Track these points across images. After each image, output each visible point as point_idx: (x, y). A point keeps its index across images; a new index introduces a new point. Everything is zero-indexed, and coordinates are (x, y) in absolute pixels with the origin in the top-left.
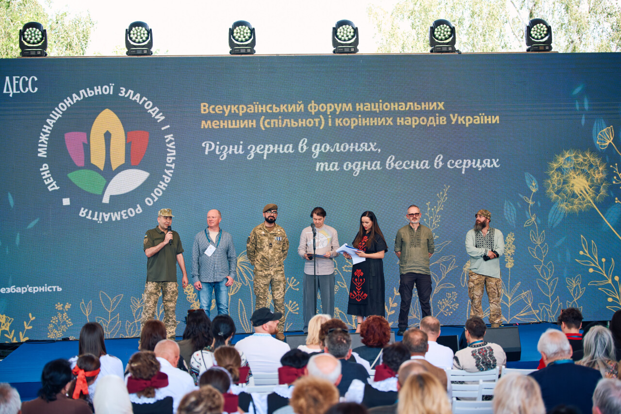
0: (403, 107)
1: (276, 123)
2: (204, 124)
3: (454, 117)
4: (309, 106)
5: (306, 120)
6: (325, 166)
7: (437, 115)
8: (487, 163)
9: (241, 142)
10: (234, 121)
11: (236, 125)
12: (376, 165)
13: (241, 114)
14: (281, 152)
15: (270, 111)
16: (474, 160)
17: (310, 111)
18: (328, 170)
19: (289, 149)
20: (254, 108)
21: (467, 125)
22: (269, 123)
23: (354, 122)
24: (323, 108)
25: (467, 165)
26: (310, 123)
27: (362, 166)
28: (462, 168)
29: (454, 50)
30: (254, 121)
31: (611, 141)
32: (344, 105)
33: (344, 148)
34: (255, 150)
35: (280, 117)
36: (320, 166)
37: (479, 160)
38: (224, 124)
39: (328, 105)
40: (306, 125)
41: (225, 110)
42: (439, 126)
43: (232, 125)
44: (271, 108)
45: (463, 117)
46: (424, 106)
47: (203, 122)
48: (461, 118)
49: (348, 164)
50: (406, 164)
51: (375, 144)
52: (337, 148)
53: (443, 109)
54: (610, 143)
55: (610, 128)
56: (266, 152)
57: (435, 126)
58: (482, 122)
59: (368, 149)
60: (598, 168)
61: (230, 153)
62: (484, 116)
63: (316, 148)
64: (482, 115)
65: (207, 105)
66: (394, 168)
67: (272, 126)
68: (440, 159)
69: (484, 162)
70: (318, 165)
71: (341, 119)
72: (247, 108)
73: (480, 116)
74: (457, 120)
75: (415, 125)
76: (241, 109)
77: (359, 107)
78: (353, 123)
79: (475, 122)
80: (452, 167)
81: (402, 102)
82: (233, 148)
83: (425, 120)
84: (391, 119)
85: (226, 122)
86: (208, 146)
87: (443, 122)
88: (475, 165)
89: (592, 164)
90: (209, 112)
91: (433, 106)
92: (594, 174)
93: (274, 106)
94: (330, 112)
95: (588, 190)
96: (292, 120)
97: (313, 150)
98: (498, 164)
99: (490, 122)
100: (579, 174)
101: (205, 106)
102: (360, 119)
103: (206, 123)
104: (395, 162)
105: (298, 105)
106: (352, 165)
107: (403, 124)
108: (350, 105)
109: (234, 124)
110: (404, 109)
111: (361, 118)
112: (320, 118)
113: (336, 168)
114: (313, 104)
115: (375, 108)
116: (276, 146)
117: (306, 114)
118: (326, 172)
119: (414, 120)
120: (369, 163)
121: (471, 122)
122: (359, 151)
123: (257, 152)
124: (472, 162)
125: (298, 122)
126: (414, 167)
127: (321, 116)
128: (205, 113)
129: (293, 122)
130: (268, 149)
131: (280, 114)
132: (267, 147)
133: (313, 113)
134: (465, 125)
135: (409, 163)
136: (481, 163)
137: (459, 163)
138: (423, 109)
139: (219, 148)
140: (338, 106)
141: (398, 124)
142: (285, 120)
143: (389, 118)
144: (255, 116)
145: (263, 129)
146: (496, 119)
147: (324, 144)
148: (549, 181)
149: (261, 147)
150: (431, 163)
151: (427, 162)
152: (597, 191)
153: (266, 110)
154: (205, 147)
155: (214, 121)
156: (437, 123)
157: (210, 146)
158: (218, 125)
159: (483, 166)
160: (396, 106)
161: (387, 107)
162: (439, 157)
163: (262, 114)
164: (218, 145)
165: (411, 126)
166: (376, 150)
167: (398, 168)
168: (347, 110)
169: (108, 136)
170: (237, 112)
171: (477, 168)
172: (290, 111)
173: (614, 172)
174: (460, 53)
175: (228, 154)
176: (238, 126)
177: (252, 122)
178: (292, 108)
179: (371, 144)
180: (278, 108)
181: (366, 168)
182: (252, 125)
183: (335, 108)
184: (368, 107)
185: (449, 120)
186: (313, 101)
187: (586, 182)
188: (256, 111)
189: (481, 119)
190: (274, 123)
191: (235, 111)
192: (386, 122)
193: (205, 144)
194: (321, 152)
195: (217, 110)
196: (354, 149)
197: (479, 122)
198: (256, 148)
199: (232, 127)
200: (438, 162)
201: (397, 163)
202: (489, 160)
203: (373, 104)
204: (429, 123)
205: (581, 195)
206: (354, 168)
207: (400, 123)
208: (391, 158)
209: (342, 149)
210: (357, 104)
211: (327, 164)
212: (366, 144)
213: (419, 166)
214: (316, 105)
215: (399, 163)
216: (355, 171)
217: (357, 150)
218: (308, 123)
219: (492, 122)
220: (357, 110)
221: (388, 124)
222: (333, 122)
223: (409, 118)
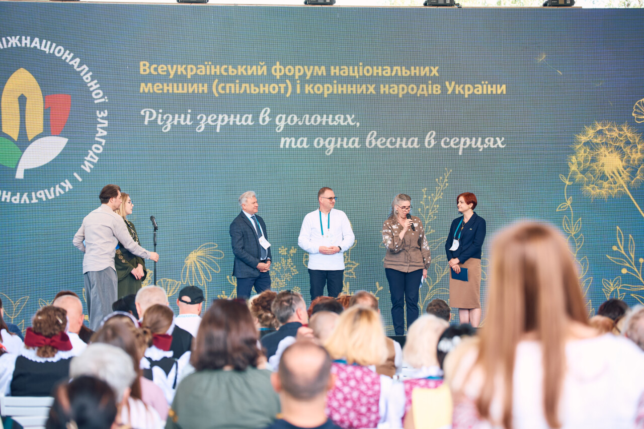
0: (387, 72)
1: (233, 88)
2: (144, 88)
3: (450, 85)
4: (274, 68)
5: (269, 85)
6: (291, 142)
7: (430, 82)
8: (490, 143)
9: (189, 111)
10: (180, 85)
11: (183, 89)
12: (354, 142)
13: (189, 77)
14: (238, 123)
15: (225, 74)
16: (474, 139)
17: (274, 73)
18: (295, 147)
19: (247, 120)
20: (206, 69)
21: (466, 96)
22: (224, 88)
23: (328, 88)
24: (290, 70)
25: (465, 143)
26: (274, 89)
27: (336, 142)
28: (459, 147)
29: (452, 4)
30: (206, 85)
32: (316, 68)
33: (316, 121)
34: (205, 121)
35: (237, 81)
36: (286, 142)
37: (480, 139)
38: (168, 88)
39: (297, 67)
40: (269, 91)
41: (170, 70)
42: (432, 96)
43: (178, 89)
44: (226, 70)
45: (462, 86)
46: (415, 71)
47: (143, 85)
48: (459, 86)
49: (319, 140)
50: (391, 141)
51: (353, 116)
52: (307, 120)
53: (437, 74)
56: (219, 123)
57: (426, 95)
58: (485, 92)
59: (344, 122)
60: (636, 145)
61: (175, 123)
62: (487, 85)
63: (280, 120)
64: (485, 83)
65: (148, 64)
66: (376, 144)
67: (228, 91)
68: (433, 136)
69: (486, 140)
70: (283, 140)
71: (311, 86)
72: (197, 69)
73: (482, 85)
74: (454, 90)
75: (403, 95)
76: (189, 70)
77: (335, 71)
78: (326, 90)
79: (476, 92)
80: (446, 147)
81: (388, 65)
82: (179, 117)
83: (415, 87)
84: (374, 86)
85: (170, 85)
86: (148, 115)
88: (476, 144)
89: (629, 141)
90: (150, 73)
91: (425, 71)
92: (631, 153)
93: (230, 67)
94: (299, 77)
95: (621, 172)
96: (252, 85)
97: (277, 123)
98: (502, 144)
99: (494, 92)
100: (612, 151)
101: (145, 65)
102: (335, 86)
103: (146, 85)
104: (376, 139)
105: (259, 67)
106: (324, 141)
107: (387, 92)
108: (323, 68)
109: (180, 88)
110: (389, 74)
111: (337, 83)
112: (286, 83)
113: (305, 145)
114: (278, 66)
115: (354, 72)
116: (232, 116)
117: (270, 79)
118: (293, 149)
119: (400, 89)
120: (345, 139)
121: (471, 92)
122: (333, 126)
123: (208, 123)
124: (471, 140)
125: (259, 87)
126: (401, 145)
127: (288, 81)
128: (145, 73)
129: (253, 88)
130: (222, 120)
131: (237, 76)
132: (220, 117)
133: (278, 77)
134: (464, 95)
135: (394, 140)
136: (483, 143)
137: (455, 142)
138: (413, 74)
139: (162, 116)
140: (309, 69)
141: (382, 92)
142: (244, 85)
143: (371, 86)
144: (207, 79)
145: (217, 95)
146: (502, 88)
147: (291, 116)
148: (574, 158)
149: (212, 117)
150: (421, 142)
151: (416, 139)
152: (633, 174)
153: (220, 71)
154: (145, 116)
155: (157, 84)
156: (430, 92)
157: (151, 115)
158: (161, 89)
159: (485, 146)
160: (380, 71)
161: (368, 71)
162: (432, 133)
163: (215, 76)
164: (161, 113)
165: (398, 94)
166: (355, 122)
167: (381, 147)
168: (320, 74)
169: (22, 100)
170: (184, 73)
171: (478, 148)
172: (250, 73)
174: (461, 7)
175: (173, 125)
176: (185, 91)
177: (203, 86)
178: (252, 70)
179: (348, 116)
180: (235, 71)
181: (342, 145)
182: (203, 90)
183: (305, 72)
184: (347, 71)
185: (444, 89)
186: (278, 63)
187: (620, 161)
188: (208, 73)
189: (483, 89)
190: (230, 87)
191: (181, 72)
192: (367, 89)
193: (145, 112)
194: (286, 125)
195: (160, 70)
196: (327, 122)
197: (480, 92)
198: (207, 117)
199: (178, 92)
200: (430, 140)
201: (380, 140)
202: (492, 139)
203: (351, 68)
204: (420, 92)
205: (612, 177)
206: (327, 146)
207: (384, 92)
208: (373, 134)
209: (312, 122)
210: (332, 68)
211: (293, 139)
212: (342, 117)
213: (407, 144)
214: (282, 68)
215: (382, 141)
216: (327, 148)
217: (330, 123)
218: (271, 89)
219: (497, 92)
220: (332, 74)
221: (369, 92)
222: (302, 88)
223: (396, 86)
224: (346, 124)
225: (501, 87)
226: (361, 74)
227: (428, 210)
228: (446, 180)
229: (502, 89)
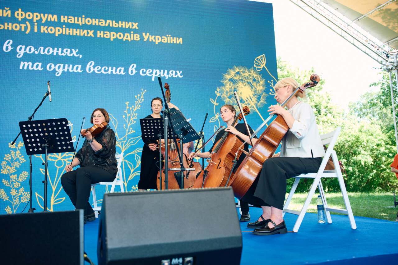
0: (103, 23)
3: (146, 35)
4: (16, 13)
5: (13, 24)
6: (29, 65)
7: (132, 32)
12: (77, 68)
16: (162, 71)
17: (17, 17)
18: (32, 69)
21: (157, 43)
23: (59, 31)
24: (29, 16)
25: (156, 74)
26: (16, 27)
27: (64, 68)
28: (152, 76)
31: (264, 65)
32: (50, 16)
33: (48, 52)
36: (24, 65)
37: (166, 71)
39: (35, 14)
40: (12, 28)
42: (133, 41)
45: (154, 36)
46: (122, 24)
48: (152, 36)
49: (51, 65)
50: (105, 68)
51: (77, 50)
52: (42, 50)
53: (137, 28)
54: (264, 67)
55: (263, 56)
57: (130, 41)
58: (169, 42)
59: (70, 54)
60: (259, 82)
62: (170, 37)
63: (21, 49)
64: (169, 36)
66: (94, 71)
68: (135, 67)
69: (170, 72)
70: (22, 63)
73: (167, 37)
74: (149, 38)
75: (113, 39)
77: (63, 19)
78: (57, 31)
79: (163, 41)
80: (144, 75)
81: (103, 19)
83: (122, 36)
84: (93, 31)
87: (137, 38)
88: (163, 74)
89: (255, 79)
91: (128, 25)
92: (257, 86)
94: (37, 20)
95: (252, 98)
97: (18, 50)
98: (181, 75)
100: (245, 85)
102: (64, 29)
104: (94, 67)
105: (5, 11)
106: (55, 65)
107: (102, 36)
108: (55, 16)
110: (104, 25)
111: (66, 28)
112: (26, 24)
114: (20, 11)
115: (78, 21)
117: (13, 20)
118: (30, 70)
119: (112, 35)
120: (71, 66)
121: (160, 41)
122: (62, 55)
124: (160, 72)
125: (4, 25)
126: (112, 72)
127: (27, 23)
133: (20, 20)
134: (155, 42)
135: (107, 69)
136: (168, 74)
137: (150, 72)
138: (120, 26)
140: (44, 16)
141: (98, 36)
143: (91, 31)
147: (29, 47)
148: (224, 88)
150: (126, 70)
151: (123, 69)
152: (259, 99)
156: (132, 39)
159: (170, 76)
160: (97, 21)
161: (89, 21)
162: (133, 66)
165: (110, 38)
166: (79, 55)
167: (97, 73)
168: (53, 20)
171: (165, 77)
173: (271, 86)
179: (73, 50)
181: (68, 70)
183: (41, 18)
184: (72, 20)
185: (142, 38)
187: (251, 91)
189: (168, 39)
192: (88, 33)
194: (25, 54)
196: (57, 53)
197: (166, 42)
200: (132, 69)
201: (97, 67)
202: (174, 72)
203: (76, 18)
204: (125, 39)
205: (247, 101)
206: (57, 69)
207: (100, 36)
208: (92, 63)
209: (46, 52)
210: (62, 17)
211: (31, 64)
212: (69, 50)
213: (116, 71)
214: (23, 13)
215: (98, 68)
216: (57, 71)
217: (60, 54)
218: (15, 27)
219: (176, 43)
220: (62, 21)
221: (89, 35)
222: (39, 29)
223: (108, 33)
224: (72, 55)
225: (179, 39)
226: (84, 23)
227: (130, 117)
228: (142, 97)
229: (180, 41)
